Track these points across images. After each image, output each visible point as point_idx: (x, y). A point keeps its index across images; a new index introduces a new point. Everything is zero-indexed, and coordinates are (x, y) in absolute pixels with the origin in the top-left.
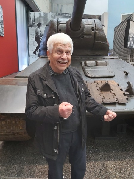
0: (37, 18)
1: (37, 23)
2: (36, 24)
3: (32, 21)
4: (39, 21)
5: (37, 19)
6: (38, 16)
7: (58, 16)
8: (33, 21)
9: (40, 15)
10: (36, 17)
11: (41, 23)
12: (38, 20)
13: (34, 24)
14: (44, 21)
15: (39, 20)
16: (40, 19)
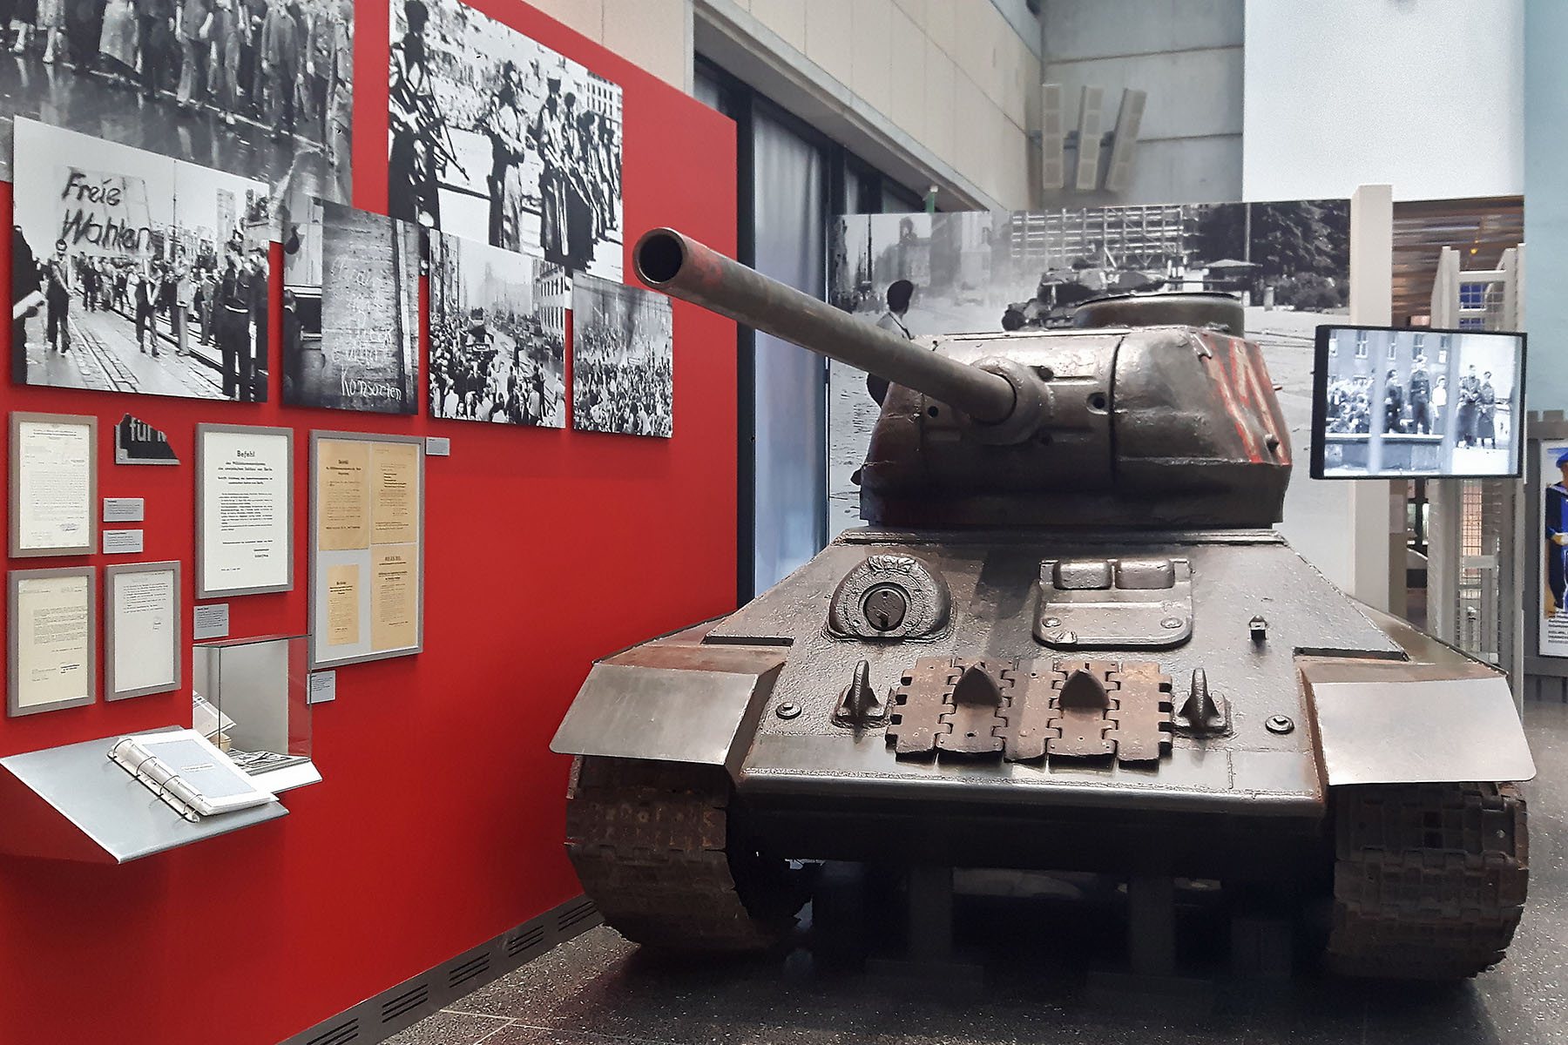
0: (889, 251)
1: (886, 281)
2: (882, 291)
3: (852, 271)
4: (901, 273)
5: (887, 259)
6: (896, 240)
7: (1032, 228)
8: (859, 274)
9: (906, 230)
10: (879, 249)
11: (914, 281)
12: (895, 262)
13: (863, 289)
14: (933, 268)
15: (901, 264)
16: (908, 258)
